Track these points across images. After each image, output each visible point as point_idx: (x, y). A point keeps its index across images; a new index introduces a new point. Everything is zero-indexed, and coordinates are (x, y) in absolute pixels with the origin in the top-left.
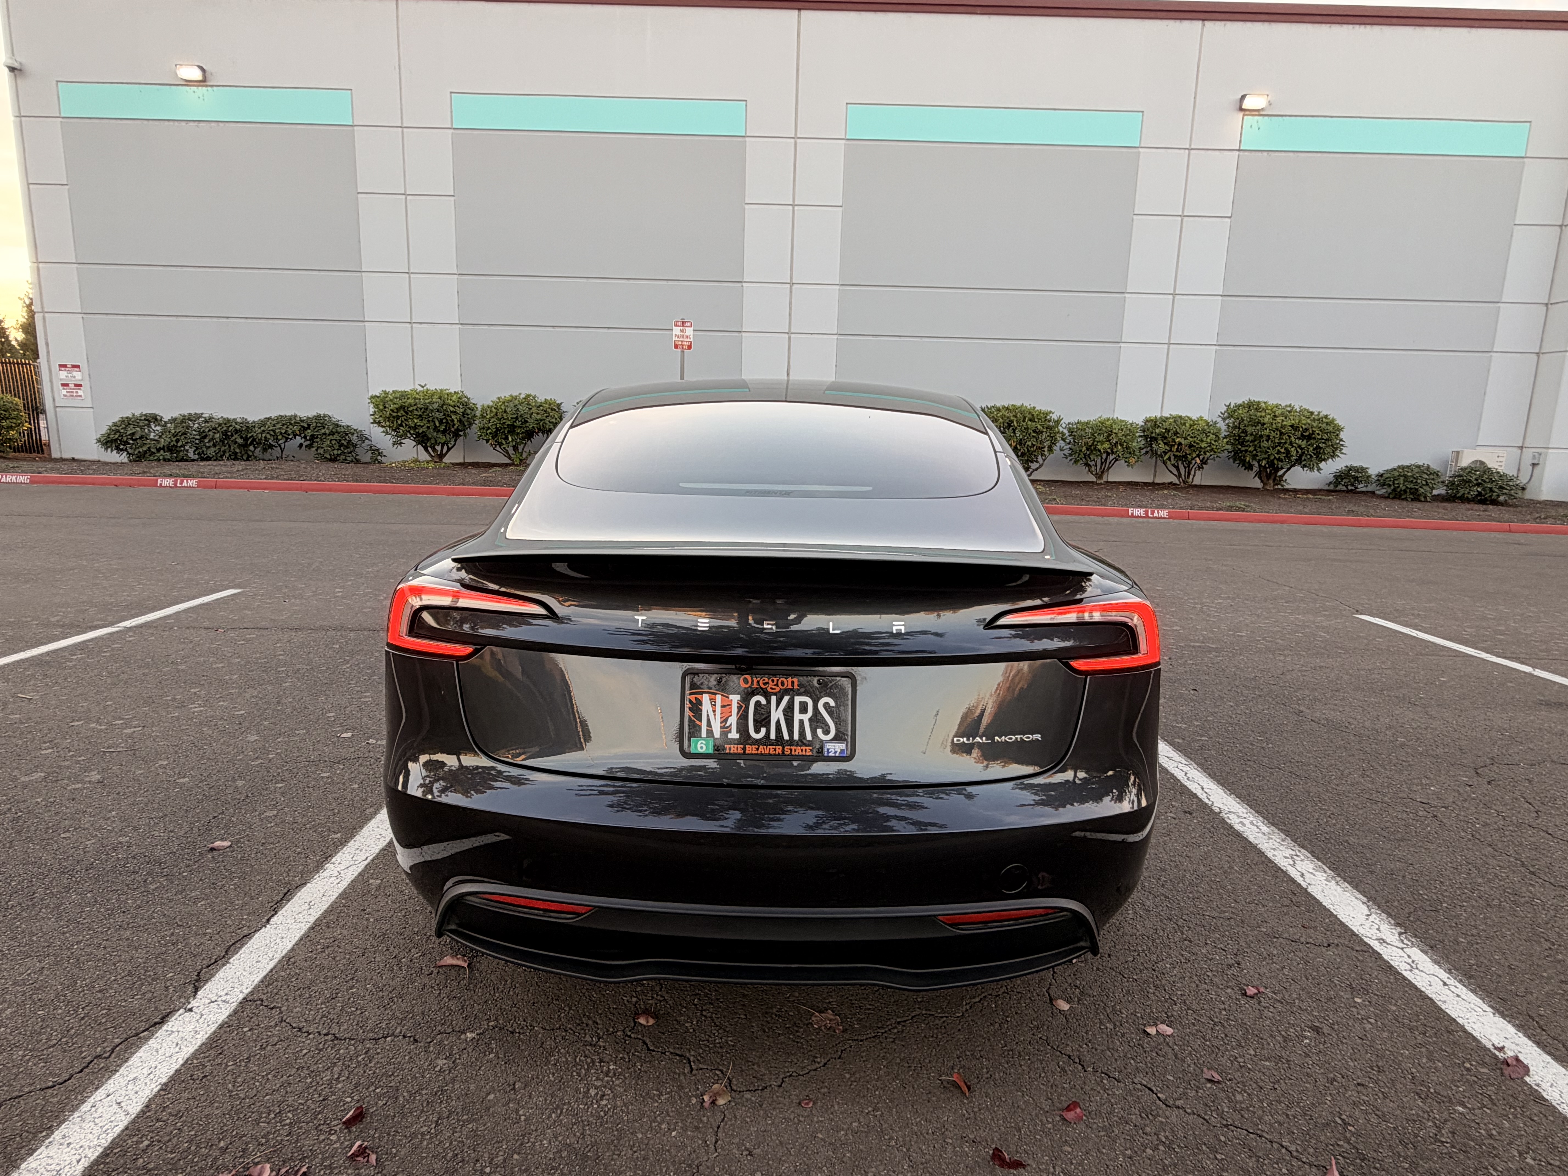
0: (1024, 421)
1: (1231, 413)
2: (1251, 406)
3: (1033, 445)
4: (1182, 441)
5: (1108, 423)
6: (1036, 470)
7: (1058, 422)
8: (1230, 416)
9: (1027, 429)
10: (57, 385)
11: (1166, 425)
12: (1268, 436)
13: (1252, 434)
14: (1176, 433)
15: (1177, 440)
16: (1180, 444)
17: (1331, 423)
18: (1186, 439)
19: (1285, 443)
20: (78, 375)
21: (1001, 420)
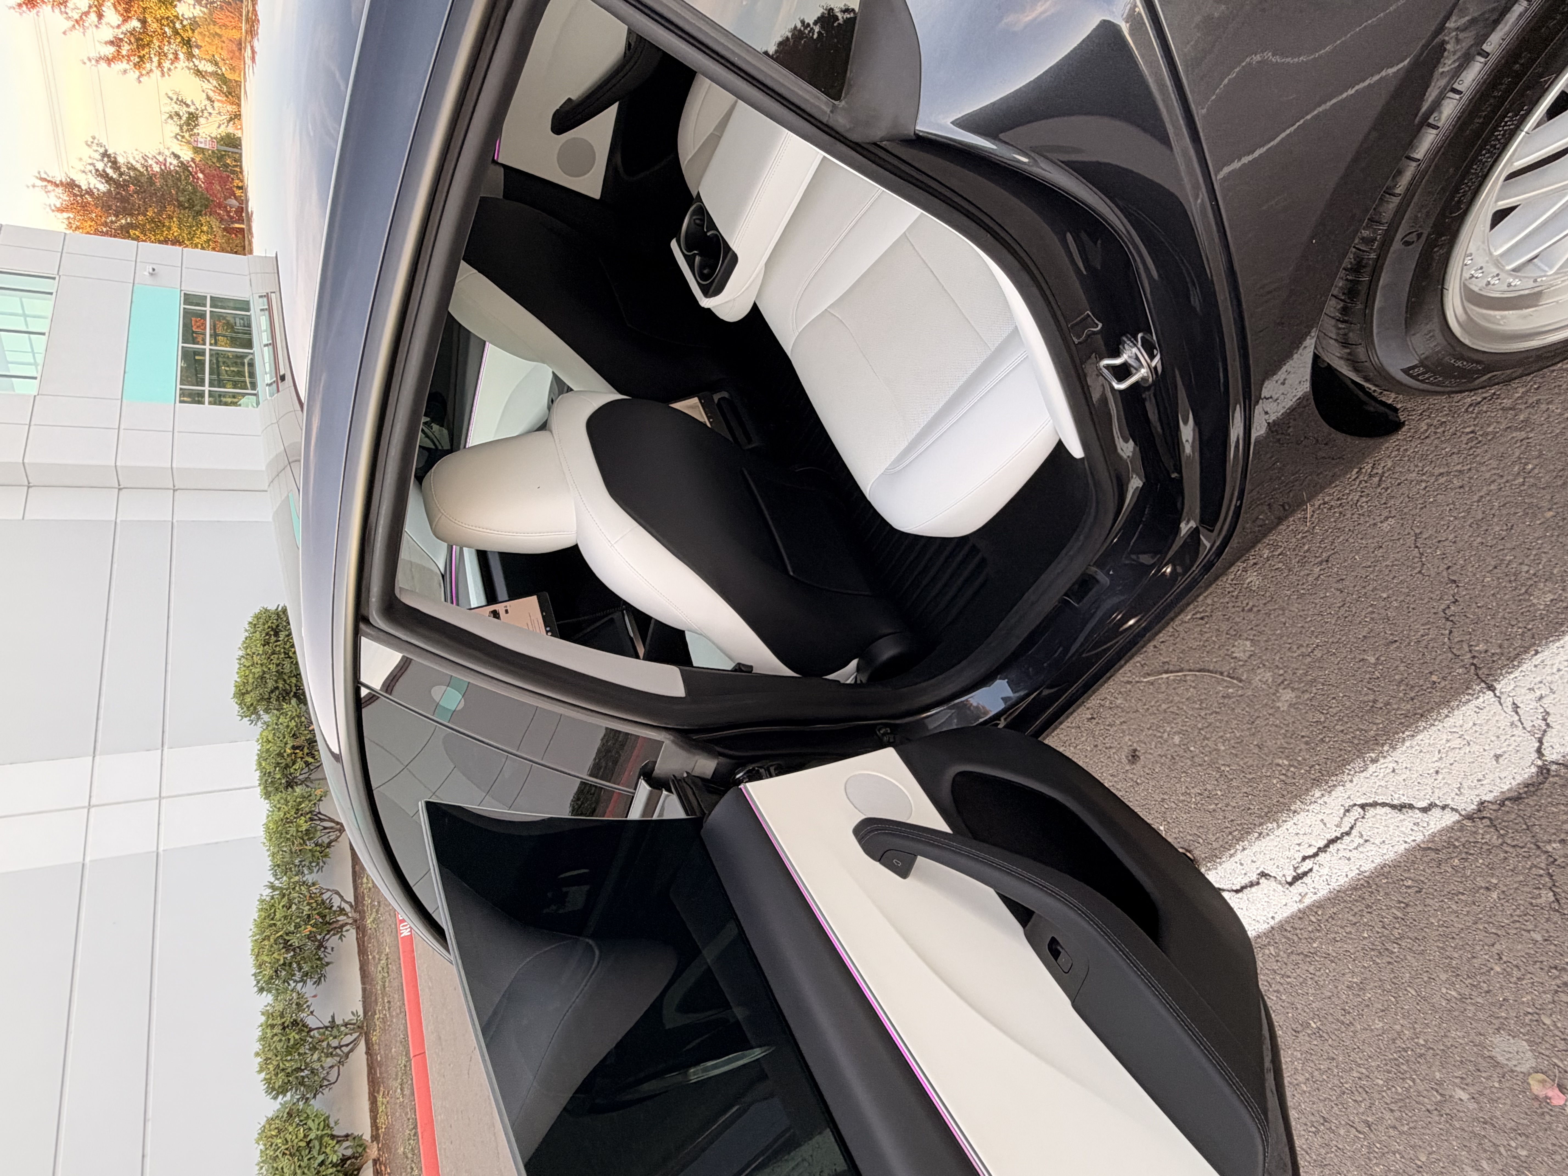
0: (275, 925)
1: (250, 711)
2: (241, 694)
3: (309, 904)
4: (289, 746)
5: (271, 826)
6: (341, 897)
7: (273, 887)
8: (255, 712)
9: (285, 917)
11: (270, 769)
12: (278, 665)
13: (276, 682)
14: (280, 755)
15: (289, 751)
16: (294, 748)
17: (257, 617)
18: (286, 744)
19: (284, 648)
21: (275, 955)
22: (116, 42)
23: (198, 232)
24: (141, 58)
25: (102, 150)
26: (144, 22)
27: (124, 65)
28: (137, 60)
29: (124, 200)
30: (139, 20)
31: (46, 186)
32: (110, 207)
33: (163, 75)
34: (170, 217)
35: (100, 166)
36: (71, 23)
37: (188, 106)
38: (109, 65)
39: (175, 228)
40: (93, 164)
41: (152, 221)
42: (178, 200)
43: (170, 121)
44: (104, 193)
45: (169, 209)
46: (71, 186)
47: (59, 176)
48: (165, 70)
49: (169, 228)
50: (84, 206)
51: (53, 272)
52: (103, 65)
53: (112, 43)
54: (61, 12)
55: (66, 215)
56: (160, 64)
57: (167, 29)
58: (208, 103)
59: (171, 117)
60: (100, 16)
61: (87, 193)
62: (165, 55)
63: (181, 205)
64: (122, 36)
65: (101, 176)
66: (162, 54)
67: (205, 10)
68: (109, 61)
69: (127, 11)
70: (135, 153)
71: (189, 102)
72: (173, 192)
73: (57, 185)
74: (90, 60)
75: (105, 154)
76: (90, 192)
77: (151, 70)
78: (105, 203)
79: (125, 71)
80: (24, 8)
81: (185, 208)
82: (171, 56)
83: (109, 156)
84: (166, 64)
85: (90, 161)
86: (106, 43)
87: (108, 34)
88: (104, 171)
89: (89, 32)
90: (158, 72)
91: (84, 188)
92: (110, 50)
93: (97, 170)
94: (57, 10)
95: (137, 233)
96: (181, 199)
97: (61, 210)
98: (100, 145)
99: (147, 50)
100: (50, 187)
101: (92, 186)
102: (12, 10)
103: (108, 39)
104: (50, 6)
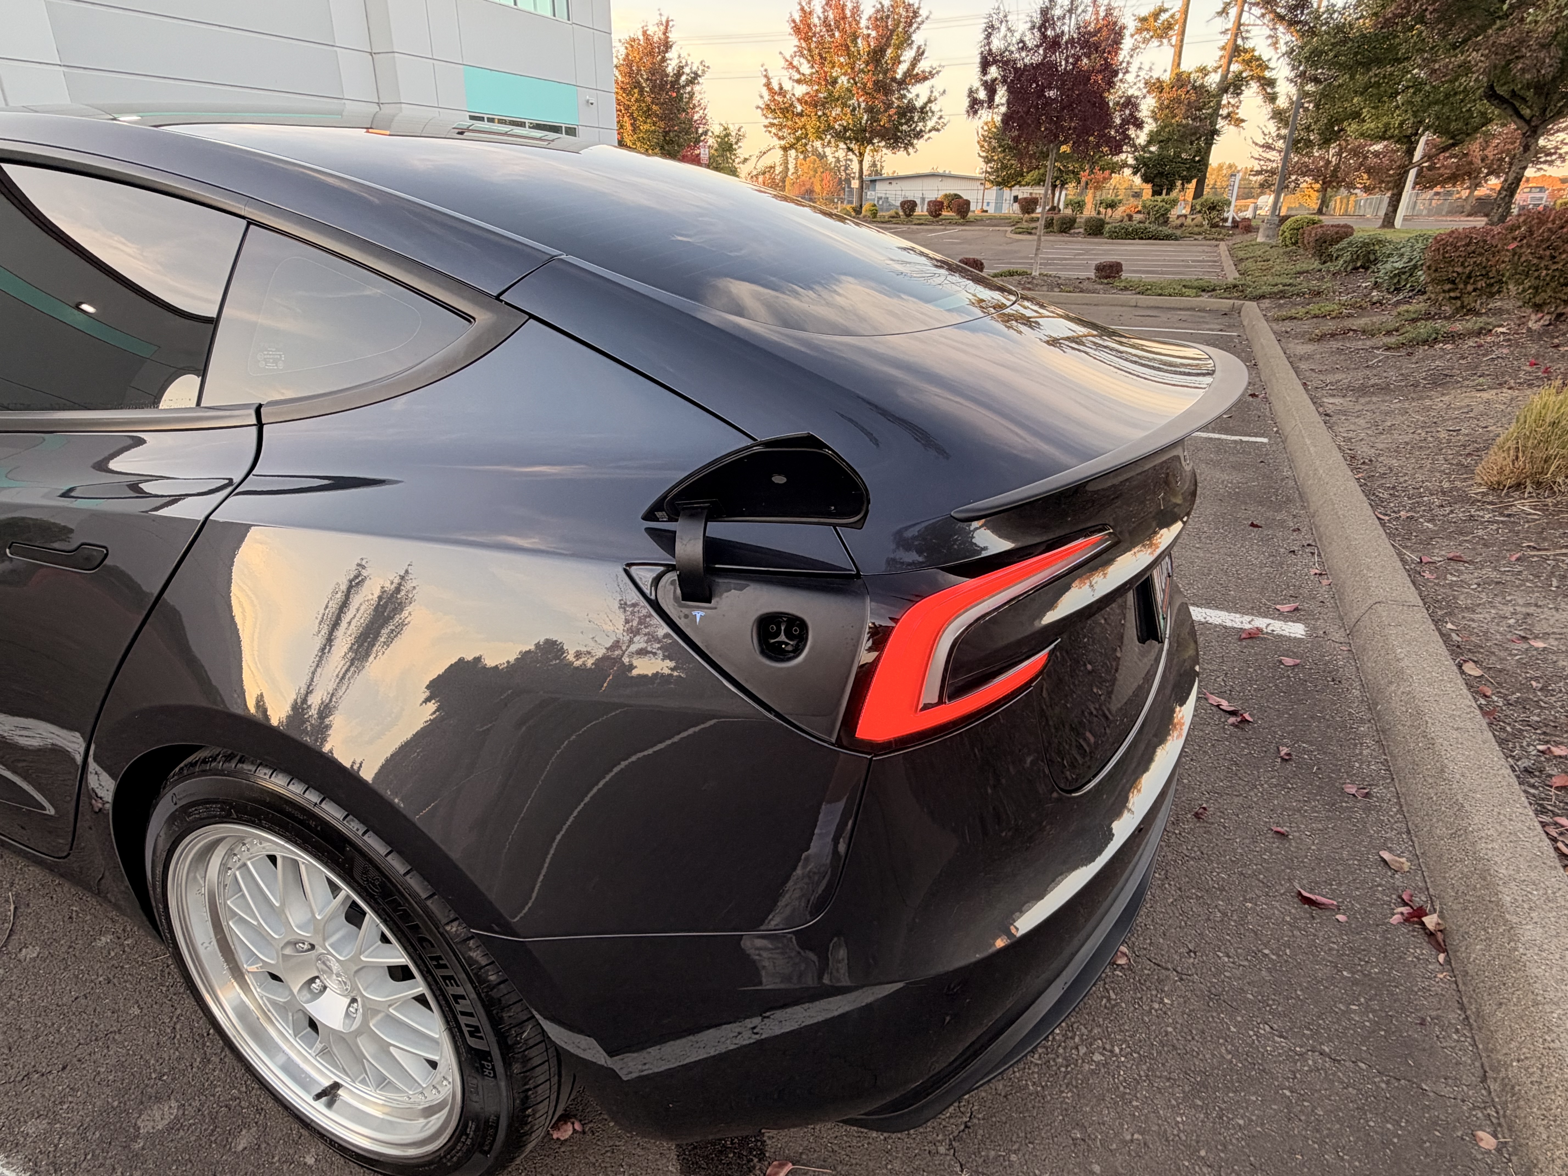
22: (782, 92)
23: (646, 146)
24: (774, 111)
25: (700, 72)
26: (801, 115)
27: (767, 97)
28: (773, 107)
29: (662, 87)
30: (802, 111)
31: (662, 24)
32: (653, 75)
33: (765, 126)
34: (654, 124)
35: (687, 70)
36: (789, 59)
37: (736, 143)
38: (765, 85)
39: (647, 127)
40: (687, 65)
41: (649, 109)
42: (670, 131)
43: (722, 128)
44: (664, 71)
45: (662, 124)
46: (667, 46)
47: (673, 36)
48: (770, 129)
49: (645, 123)
50: (651, 54)
51: (574, 19)
52: (764, 81)
53: (781, 88)
54: (795, 52)
55: (641, 38)
56: (772, 125)
57: (800, 132)
58: (742, 158)
59: (725, 129)
60: (799, 81)
61: (664, 57)
62: (780, 130)
63: (666, 133)
64: (788, 97)
65: (679, 71)
66: (781, 127)
67: (833, 165)
68: (768, 85)
69: (806, 103)
70: (706, 100)
71: (740, 144)
72: (676, 128)
73: (664, 34)
74: (766, 70)
75: (696, 75)
76: (664, 60)
77: (767, 118)
78: (657, 71)
79: (762, 97)
80: (793, 25)
81: (664, 137)
82: (780, 134)
83: (695, 78)
84: (773, 130)
85: (689, 63)
86: (780, 84)
87: (788, 85)
88: (683, 73)
89: (785, 72)
90: (767, 122)
91: (667, 55)
92: (776, 88)
93: (683, 67)
94: (796, 49)
95: (636, 95)
96: (671, 134)
97: (645, 33)
98: (704, 72)
99: (781, 115)
100: (662, 28)
101: (668, 62)
102: (789, 15)
103: (783, 85)
104: (798, 44)
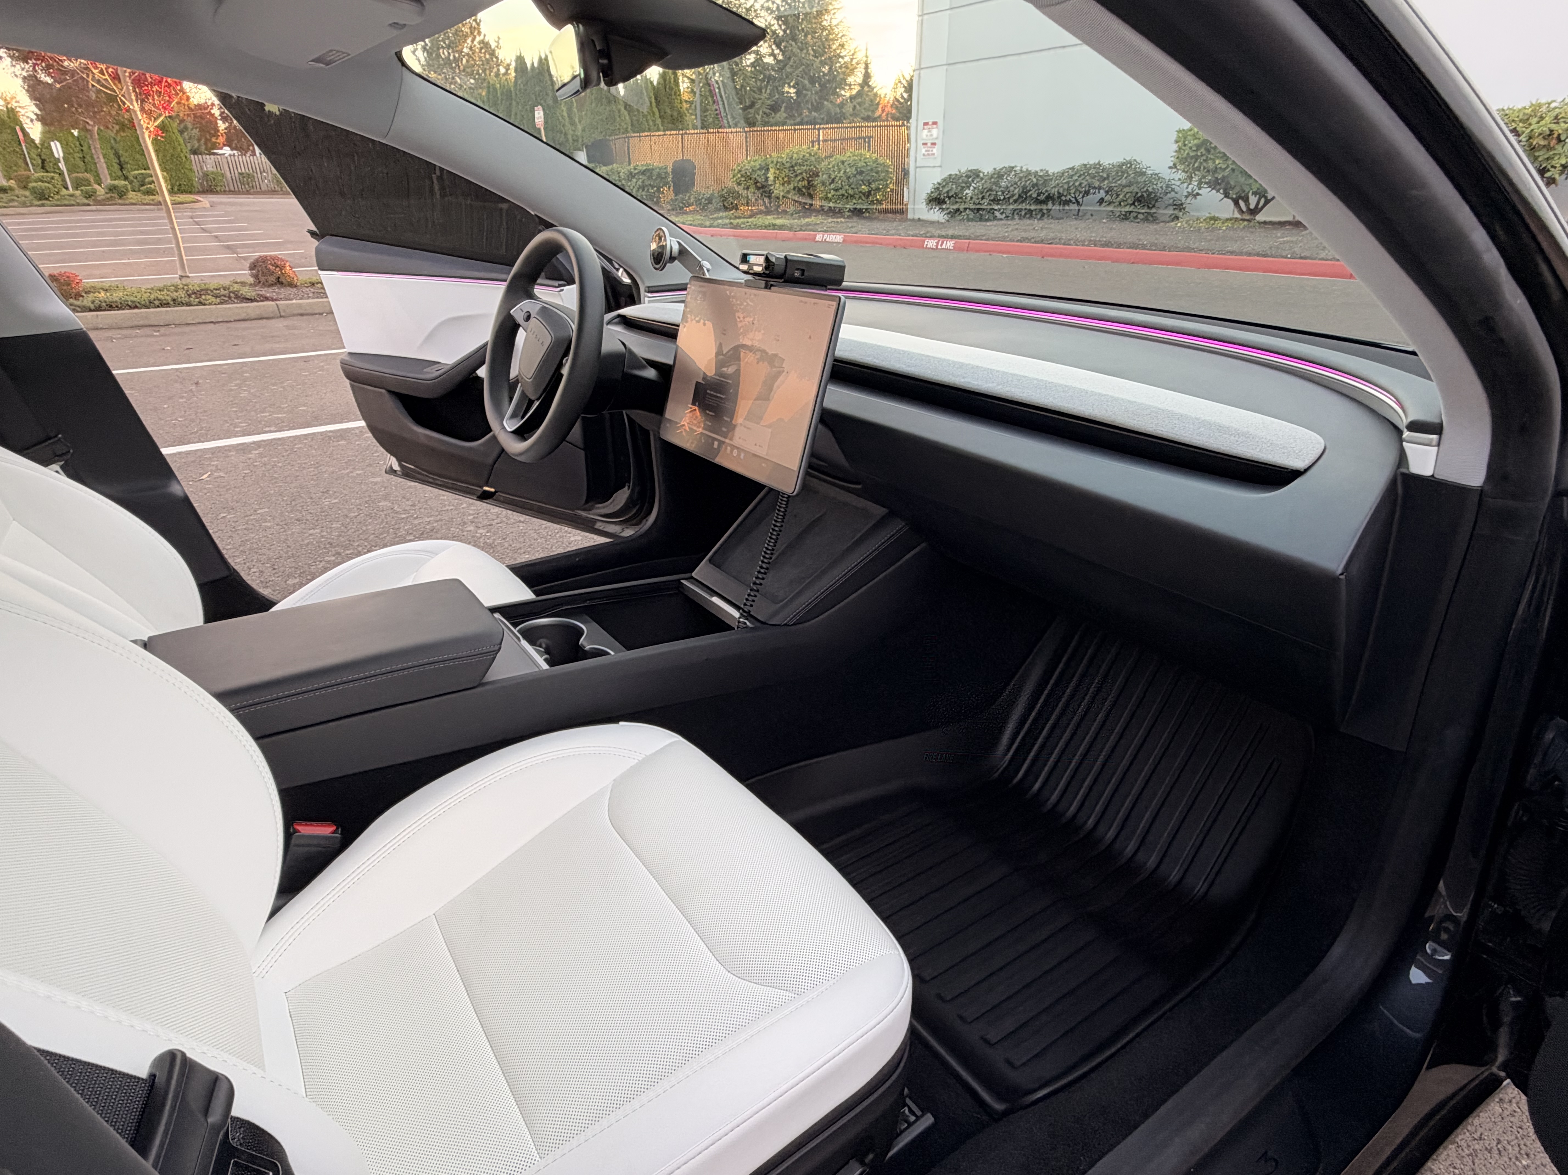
10: (920, 143)
20: (935, 132)
